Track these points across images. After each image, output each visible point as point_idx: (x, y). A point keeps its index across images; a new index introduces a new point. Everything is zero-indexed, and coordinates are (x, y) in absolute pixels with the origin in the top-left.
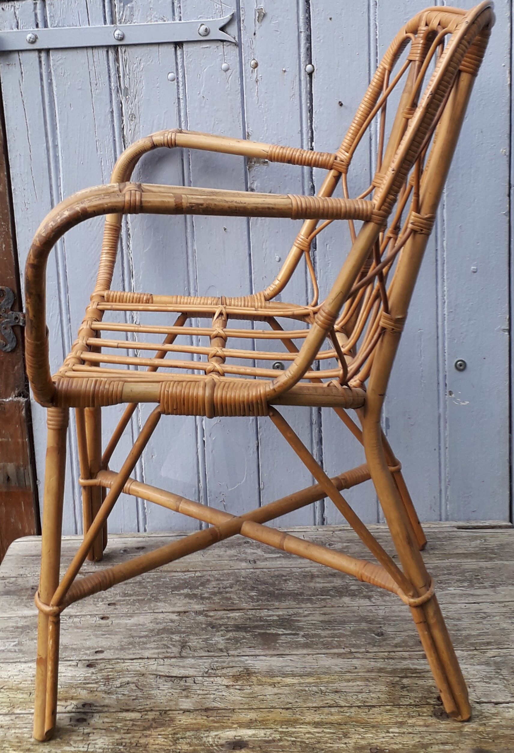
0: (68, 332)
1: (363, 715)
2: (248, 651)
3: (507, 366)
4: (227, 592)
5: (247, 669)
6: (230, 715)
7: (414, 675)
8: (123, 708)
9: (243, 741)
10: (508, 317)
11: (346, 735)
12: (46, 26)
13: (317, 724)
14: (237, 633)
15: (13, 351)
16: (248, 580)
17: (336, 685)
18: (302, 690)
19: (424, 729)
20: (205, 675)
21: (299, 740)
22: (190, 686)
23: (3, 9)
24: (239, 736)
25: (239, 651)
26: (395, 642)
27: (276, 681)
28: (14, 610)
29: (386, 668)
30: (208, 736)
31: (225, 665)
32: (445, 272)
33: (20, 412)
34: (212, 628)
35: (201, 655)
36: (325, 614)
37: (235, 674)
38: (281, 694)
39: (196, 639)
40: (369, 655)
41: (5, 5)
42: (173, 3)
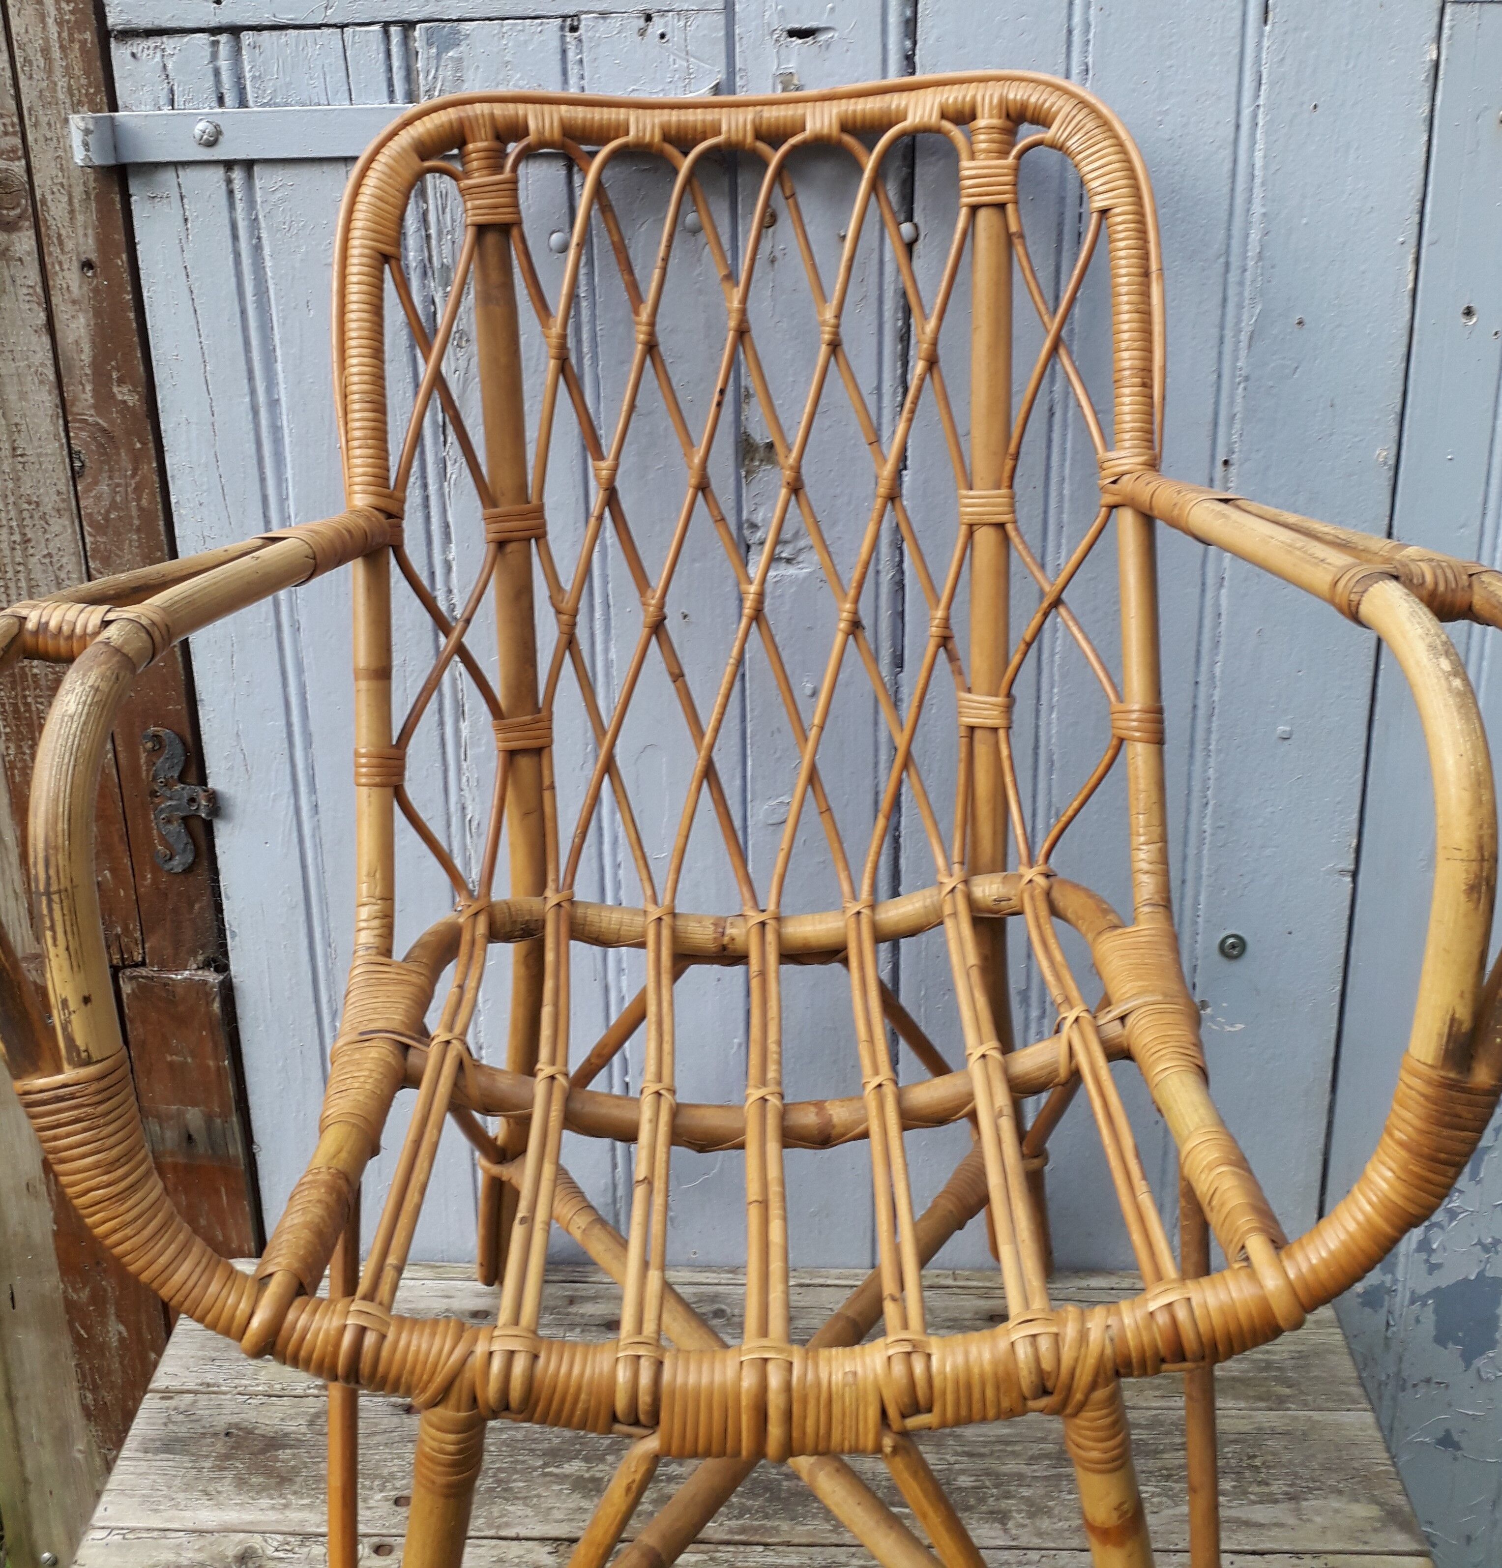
0: (314, 836)
3: (1342, 951)
10: (1354, 842)
12: (243, 103)
15: (189, 870)
23: (133, 55)
32: (1214, 737)
33: (209, 1004)
41: (139, 46)
42: (564, 52)
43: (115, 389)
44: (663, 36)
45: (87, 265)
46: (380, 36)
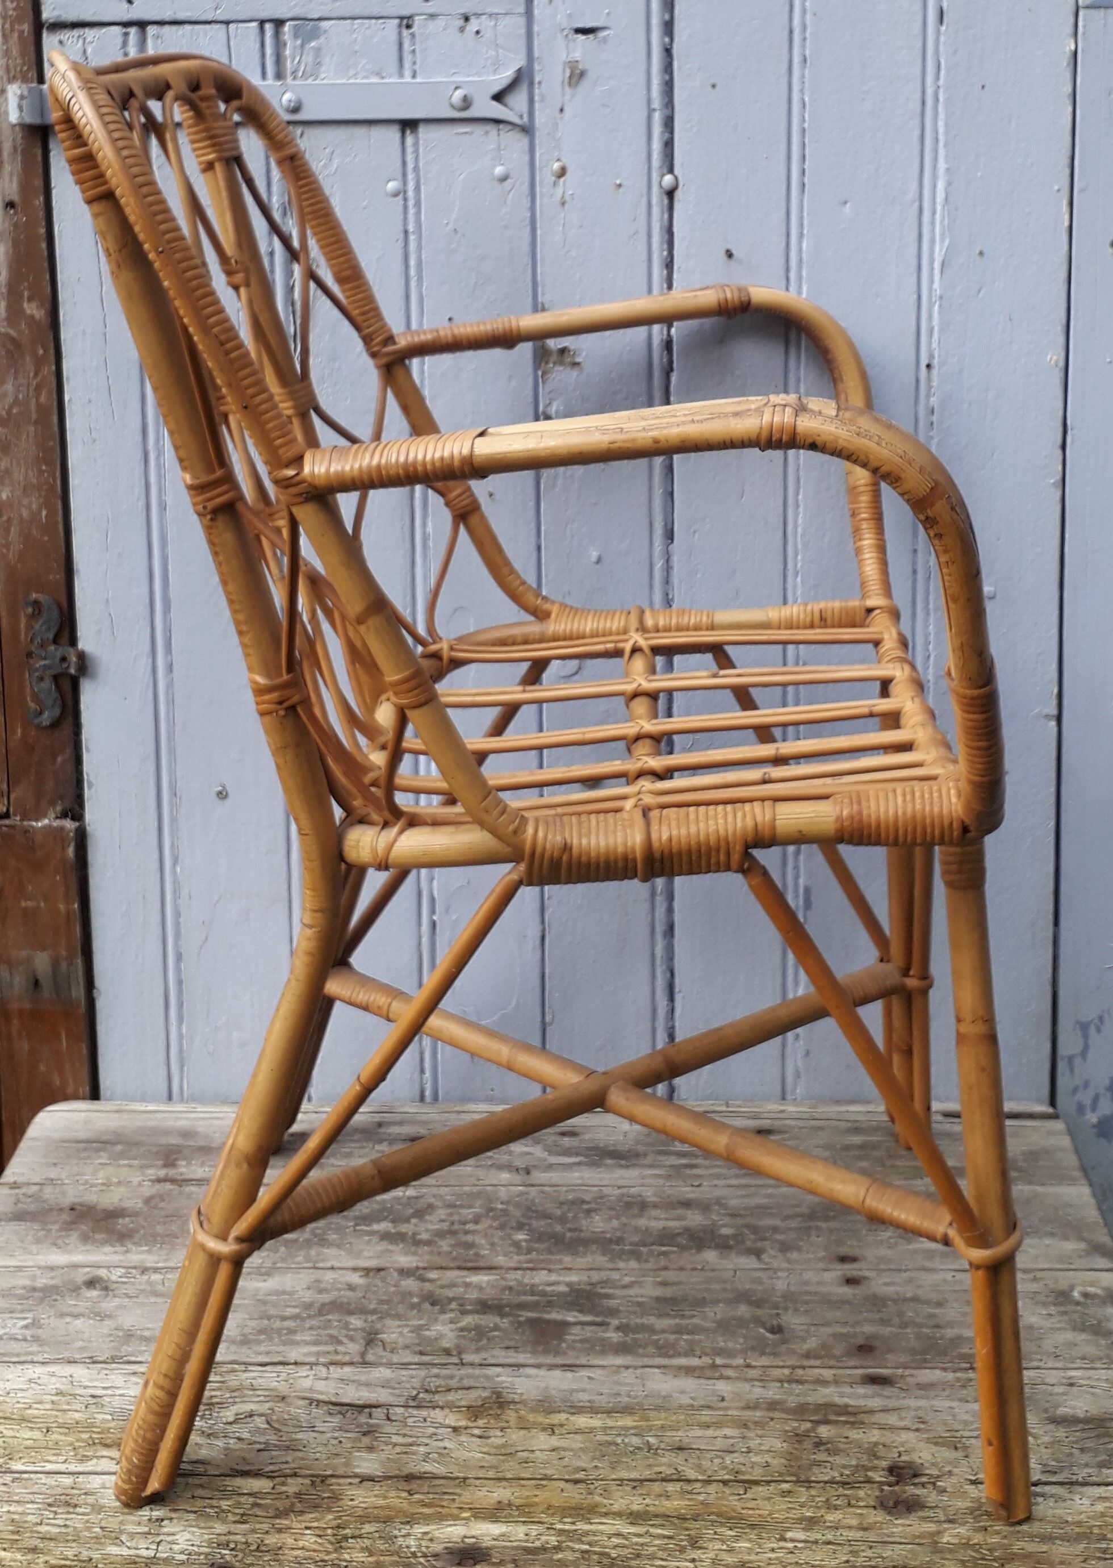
0: (167, 695)
1: (732, 1501)
2: (501, 1356)
3: (1053, 789)
4: (467, 1232)
5: (499, 1395)
6: (458, 1491)
7: (842, 1419)
8: (238, 1468)
9: (480, 1548)
10: (1056, 690)
11: (694, 1543)
13: (635, 1517)
14: (482, 1317)
15: (55, 725)
16: (511, 1208)
17: (680, 1433)
18: (609, 1443)
19: (859, 1534)
20: (411, 1403)
21: (596, 1549)
22: (378, 1426)
23: (61, 42)
24: (473, 1537)
25: (484, 1355)
26: (807, 1346)
27: (556, 1422)
28: (30, 1253)
29: (784, 1402)
30: (409, 1535)
31: (453, 1383)
33: (64, 849)
34: (433, 1304)
35: (405, 1360)
36: (664, 1284)
37: (474, 1404)
38: (564, 1449)
39: (399, 1326)
40: (752, 1373)
41: (66, 35)
42: (401, 45)
43: (25, 305)
44: (478, 32)
45: (10, 205)
46: (258, 30)
